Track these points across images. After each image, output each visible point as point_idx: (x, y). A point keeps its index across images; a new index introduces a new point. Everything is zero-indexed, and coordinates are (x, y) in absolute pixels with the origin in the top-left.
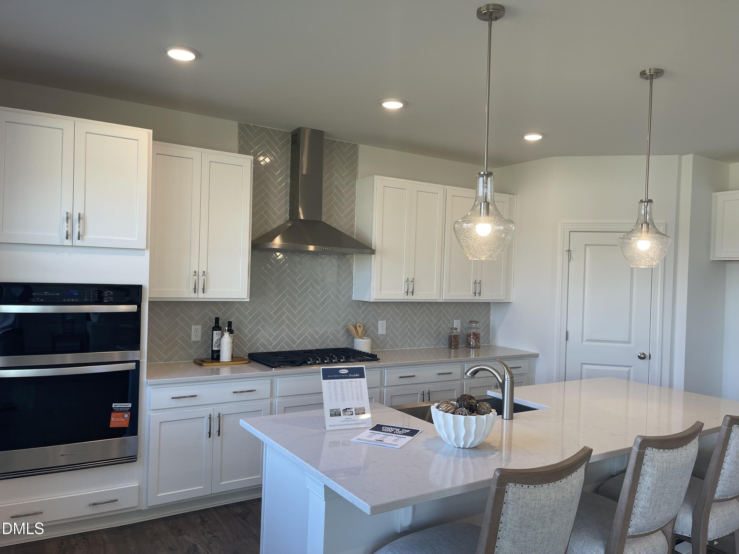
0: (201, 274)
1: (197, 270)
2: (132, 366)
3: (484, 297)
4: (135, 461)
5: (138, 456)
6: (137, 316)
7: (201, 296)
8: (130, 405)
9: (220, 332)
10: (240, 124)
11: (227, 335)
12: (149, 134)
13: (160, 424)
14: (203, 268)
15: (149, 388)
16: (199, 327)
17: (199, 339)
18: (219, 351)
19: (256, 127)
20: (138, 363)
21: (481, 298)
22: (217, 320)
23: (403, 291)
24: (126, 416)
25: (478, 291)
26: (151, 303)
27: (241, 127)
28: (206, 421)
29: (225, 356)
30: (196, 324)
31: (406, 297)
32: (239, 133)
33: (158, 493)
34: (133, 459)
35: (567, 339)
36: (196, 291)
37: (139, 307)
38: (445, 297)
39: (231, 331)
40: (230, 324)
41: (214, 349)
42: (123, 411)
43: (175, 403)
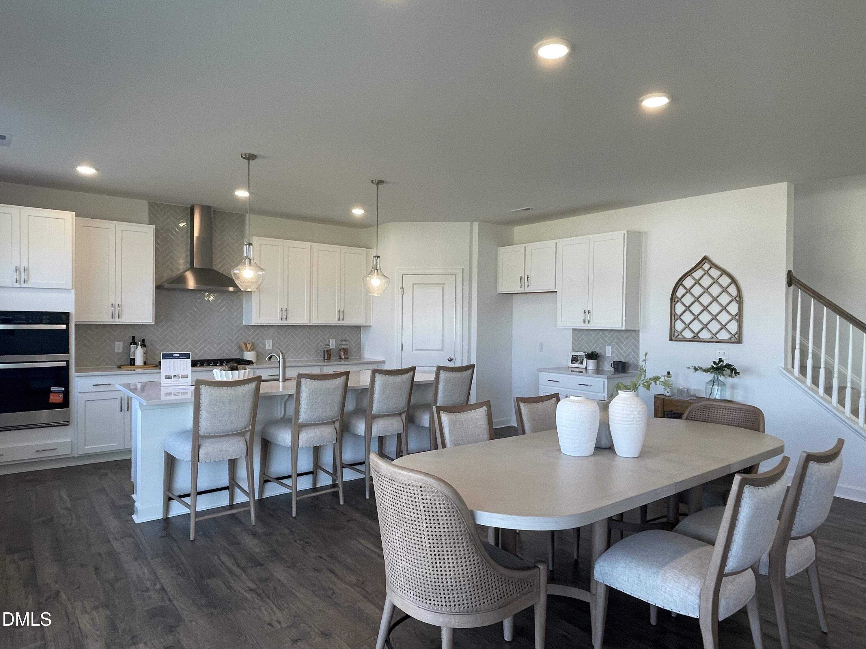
0: (117, 306)
1: (113, 303)
2: (64, 364)
3: (348, 322)
4: (68, 425)
5: (70, 422)
6: (66, 332)
7: (117, 321)
8: (63, 389)
9: (135, 346)
10: (149, 202)
11: (139, 347)
12: (72, 215)
13: (85, 403)
14: (118, 302)
15: (77, 378)
16: (121, 343)
17: (121, 351)
18: (134, 359)
19: (162, 204)
20: (68, 362)
21: (344, 322)
22: (133, 338)
23: (279, 318)
24: (60, 396)
25: (341, 318)
26: (76, 325)
27: (151, 205)
28: (118, 402)
29: (139, 361)
30: (118, 341)
31: (281, 322)
32: (149, 208)
33: (85, 446)
34: (66, 424)
35: (402, 349)
36: (114, 317)
37: (68, 327)
38: (314, 322)
39: (143, 345)
40: (143, 341)
41: (131, 357)
42: (59, 393)
43: (95, 389)
